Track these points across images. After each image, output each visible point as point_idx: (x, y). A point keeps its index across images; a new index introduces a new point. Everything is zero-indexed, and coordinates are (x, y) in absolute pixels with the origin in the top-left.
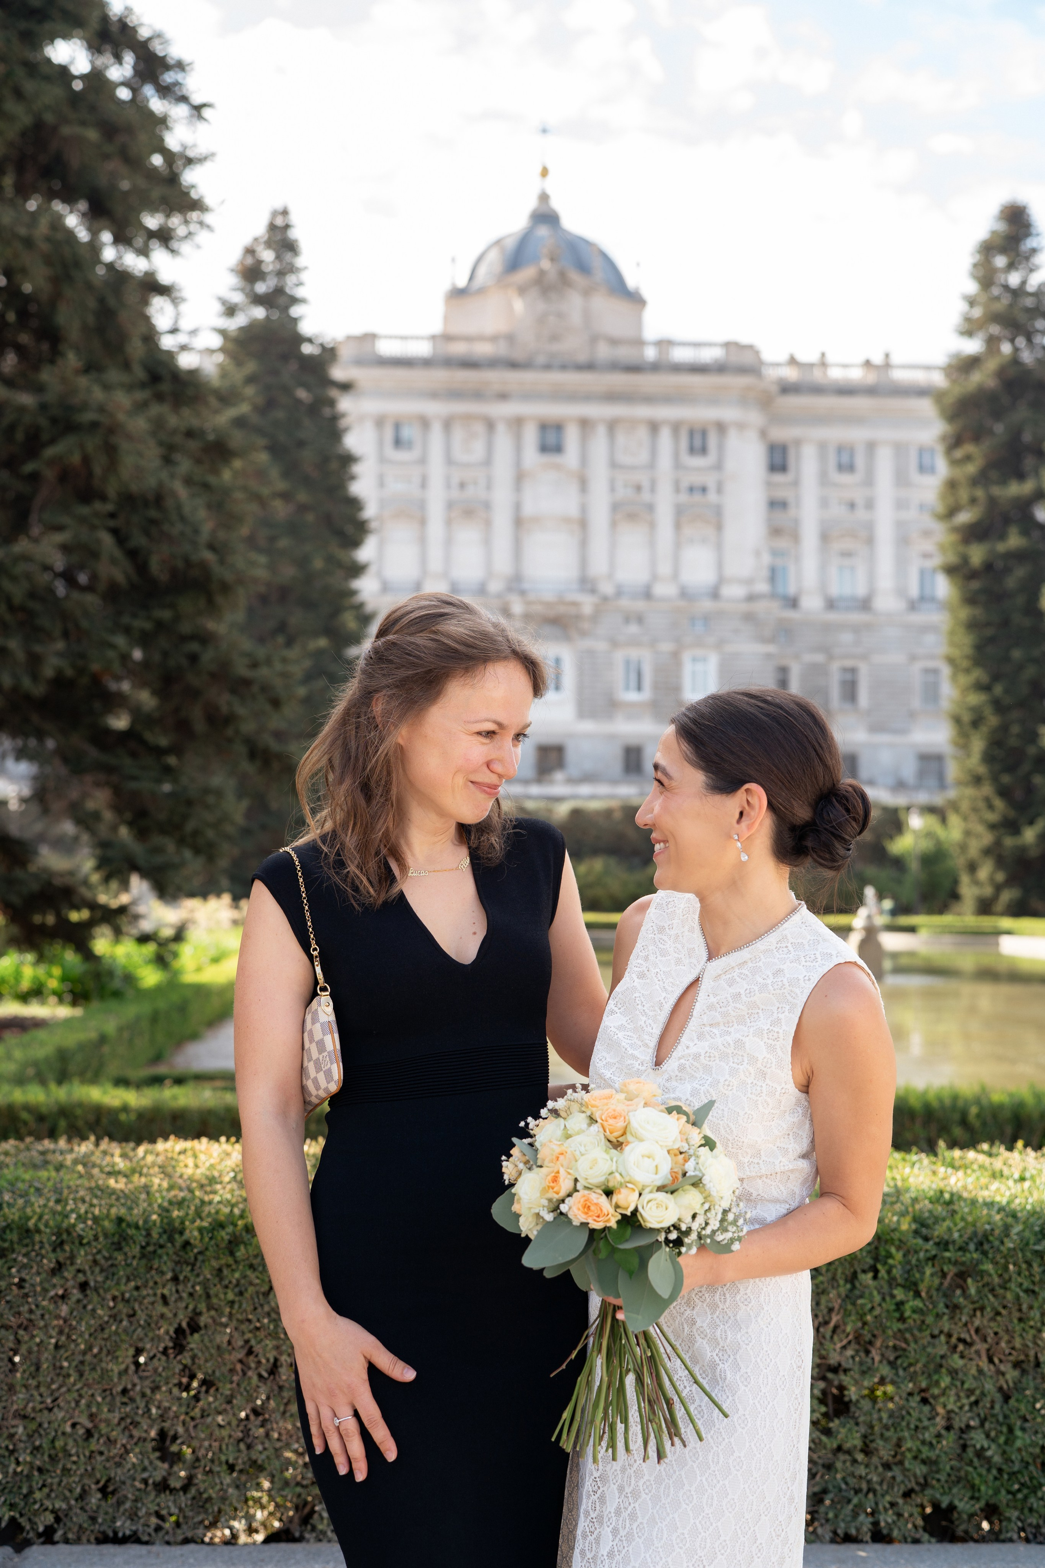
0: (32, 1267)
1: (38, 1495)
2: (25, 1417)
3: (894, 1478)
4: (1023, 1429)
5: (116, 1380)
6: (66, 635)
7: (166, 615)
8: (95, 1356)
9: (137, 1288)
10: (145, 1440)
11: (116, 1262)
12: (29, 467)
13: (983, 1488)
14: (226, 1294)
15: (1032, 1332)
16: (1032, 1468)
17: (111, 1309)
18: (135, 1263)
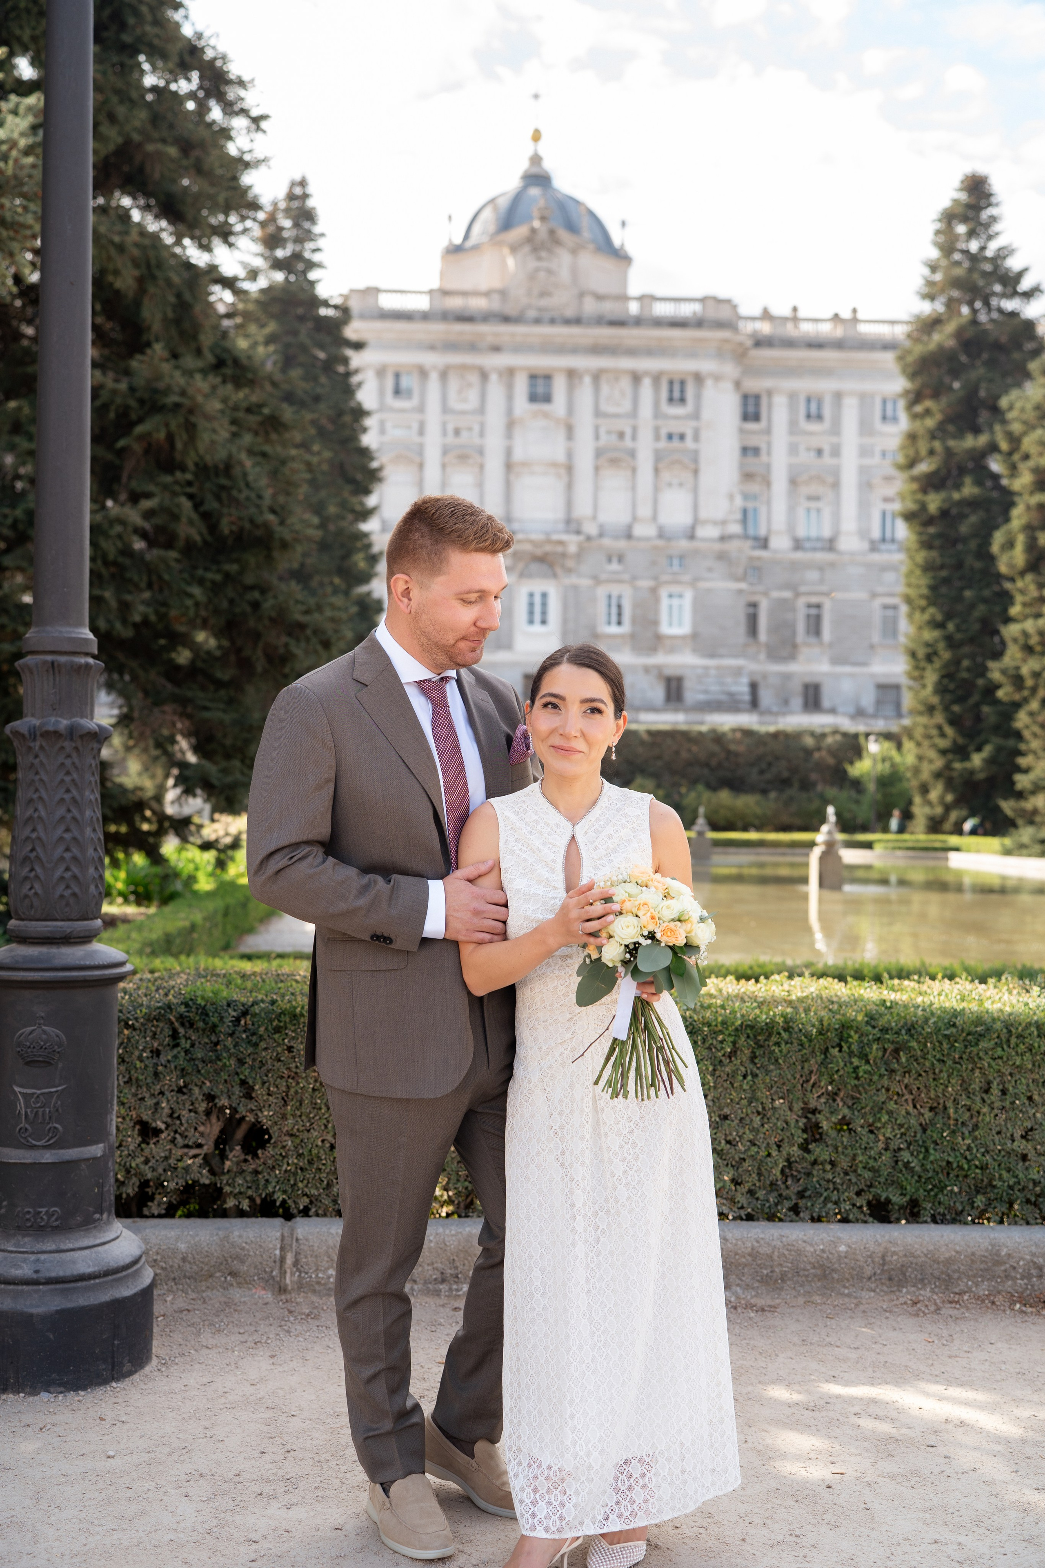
1: (300, 1185)
3: (850, 1180)
4: (935, 1150)
6: (150, 586)
7: (233, 568)
12: (121, 443)
13: (908, 1187)
15: (942, 1087)
16: (940, 1175)
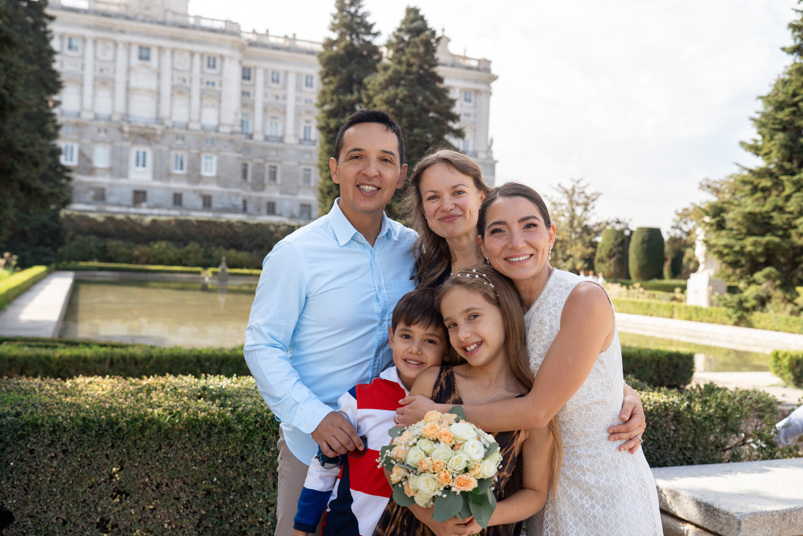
0: (38, 443)
2: (32, 517)
5: (81, 496)
8: (70, 485)
9: (93, 451)
10: (93, 523)
11: (83, 439)
14: (138, 452)
17: (80, 462)
18: (93, 439)
